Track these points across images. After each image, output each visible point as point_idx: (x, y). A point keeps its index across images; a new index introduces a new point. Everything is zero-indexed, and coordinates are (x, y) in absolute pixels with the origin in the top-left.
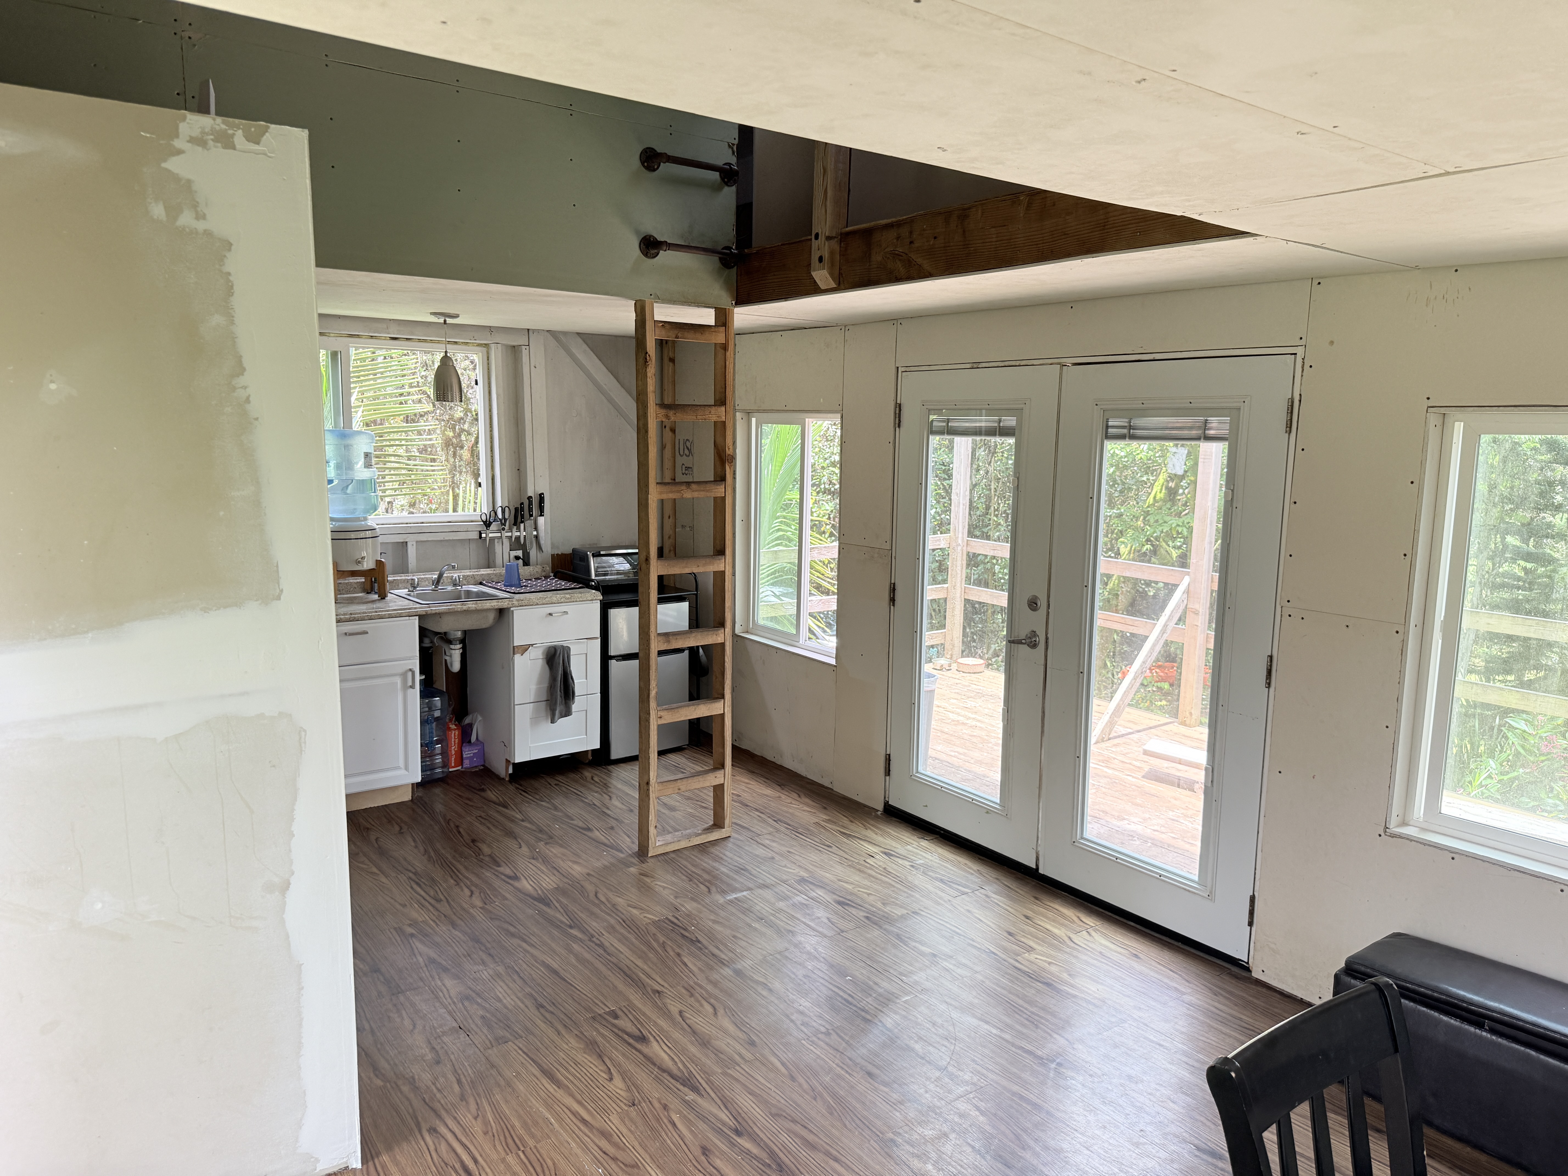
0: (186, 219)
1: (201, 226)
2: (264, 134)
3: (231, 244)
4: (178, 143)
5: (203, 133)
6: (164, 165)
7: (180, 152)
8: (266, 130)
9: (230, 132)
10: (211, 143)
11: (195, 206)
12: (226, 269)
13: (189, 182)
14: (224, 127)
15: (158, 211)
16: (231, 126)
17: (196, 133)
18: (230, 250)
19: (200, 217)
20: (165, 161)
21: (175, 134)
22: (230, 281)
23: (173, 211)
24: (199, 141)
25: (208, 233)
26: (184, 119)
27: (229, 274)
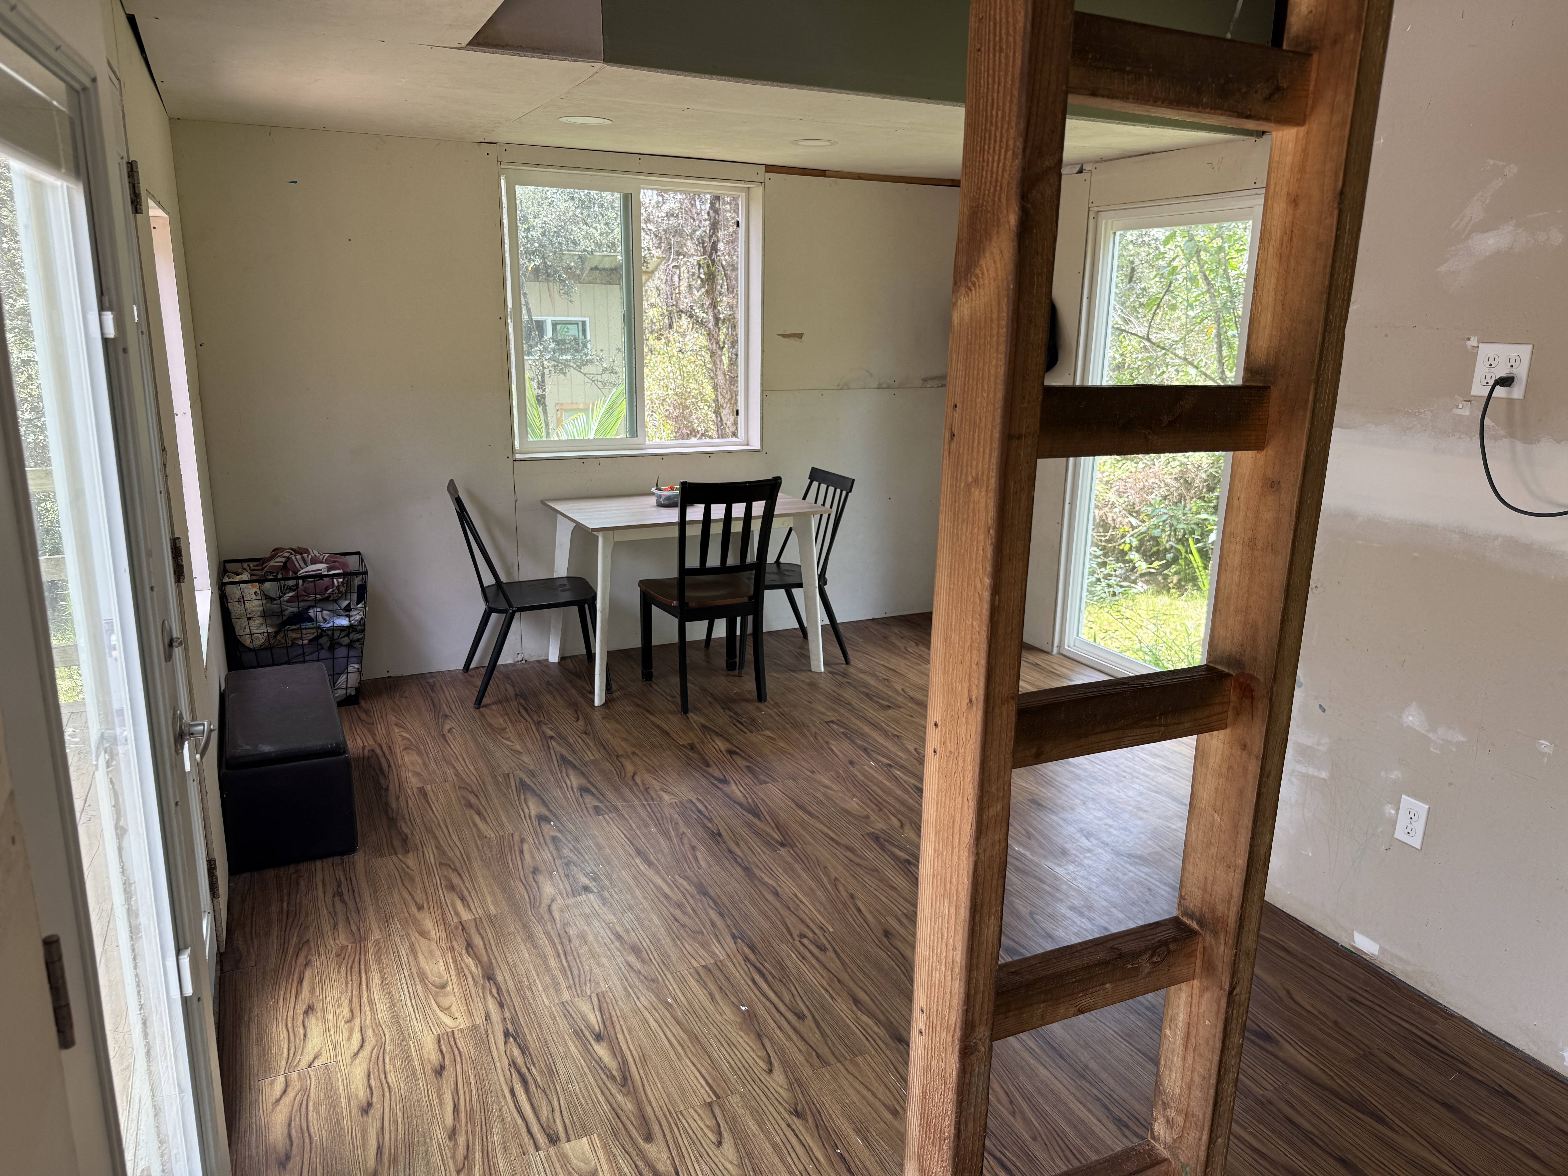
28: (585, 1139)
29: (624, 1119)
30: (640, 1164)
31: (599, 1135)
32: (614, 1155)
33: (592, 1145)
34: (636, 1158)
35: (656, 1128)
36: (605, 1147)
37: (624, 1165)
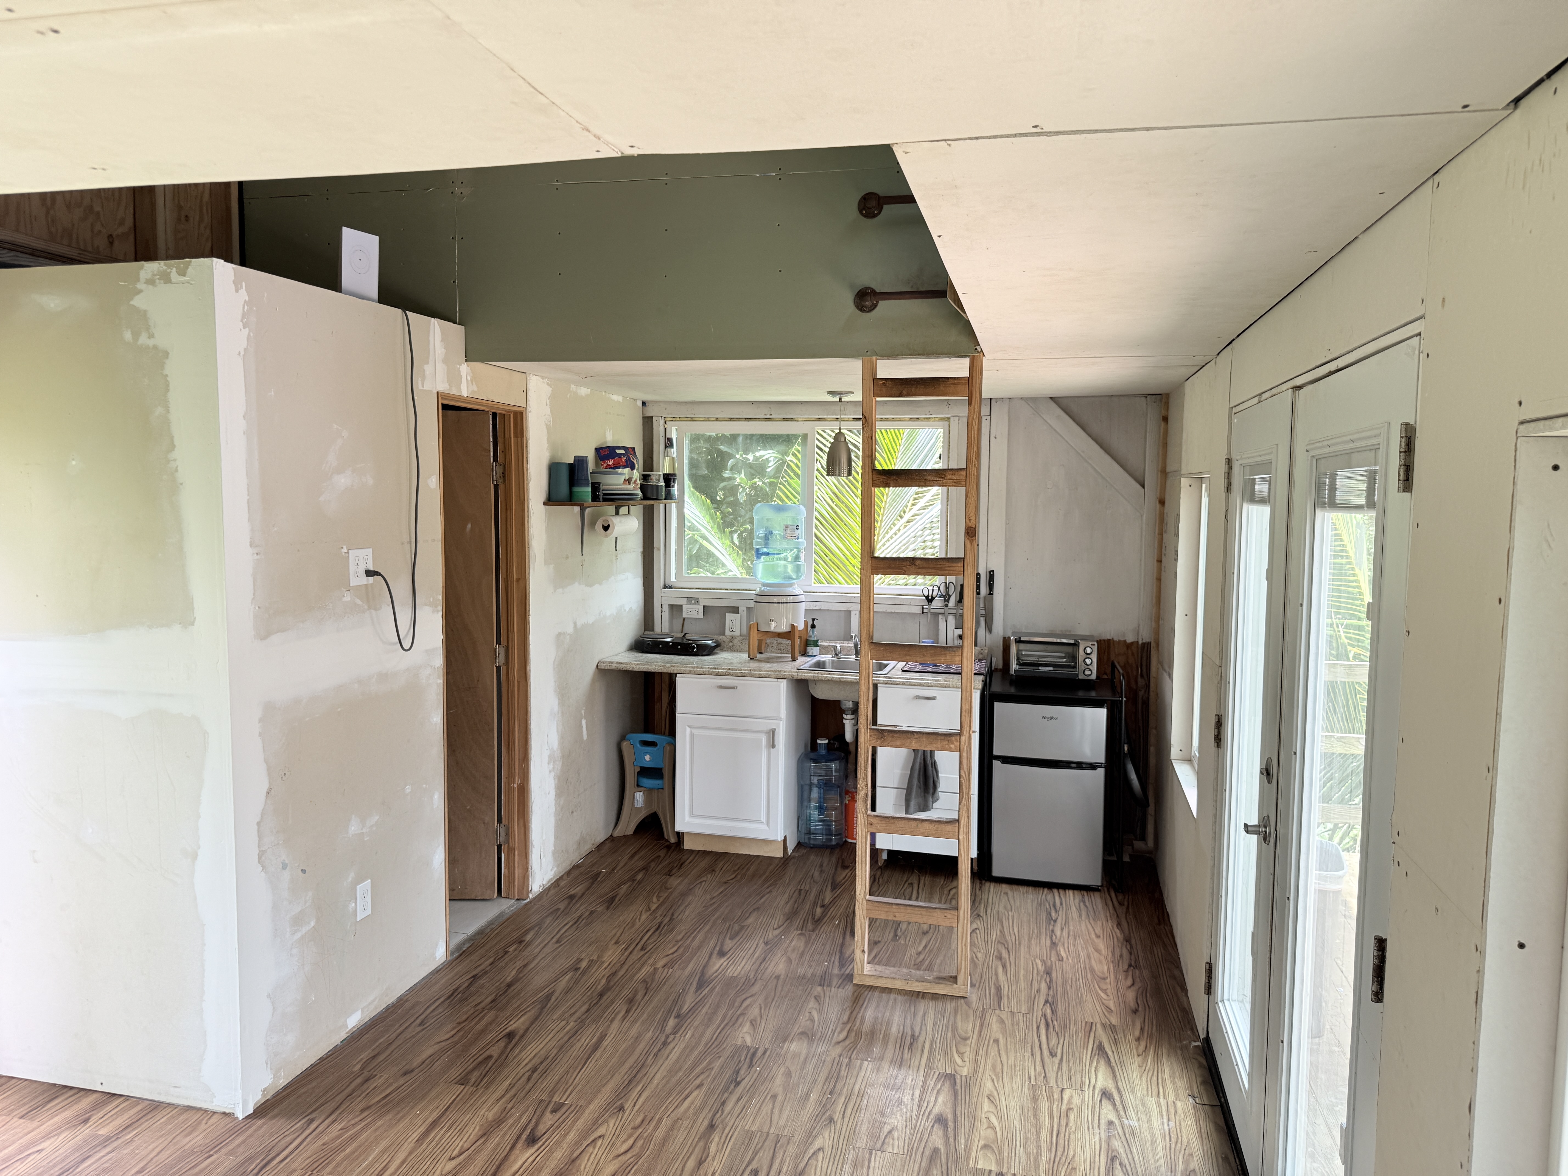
0: (143, 339)
1: (151, 343)
2: (187, 268)
3: (168, 354)
4: (140, 286)
5: (154, 275)
6: (132, 303)
7: (140, 291)
8: (189, 263)
9: (169, 270)
10: (157, 281)
11: (148, 329)
12: (166, 372)
13: (145, 311)
14: (165, 268)
15: (128, 336)
16: (169, 266)
17: (149, 276)
18: (167, 358)
19: (151, 336)
20: (132, 299)
21: (138, 280)
22: (167, 381)
23: (136, 335)
24: (150, 282)
25: (155, 347)
26: (142, 268)
27: (167, 376)
28: (979, 1167)
29: (944, 1167)
30: (952, 1140)
31: (968, 1164)
32: (965, 1151)
33: (976, 1161)
34: (952, 1143)
35: (927, 1153)
36: (968, 1158)
37: (963, 1143)
